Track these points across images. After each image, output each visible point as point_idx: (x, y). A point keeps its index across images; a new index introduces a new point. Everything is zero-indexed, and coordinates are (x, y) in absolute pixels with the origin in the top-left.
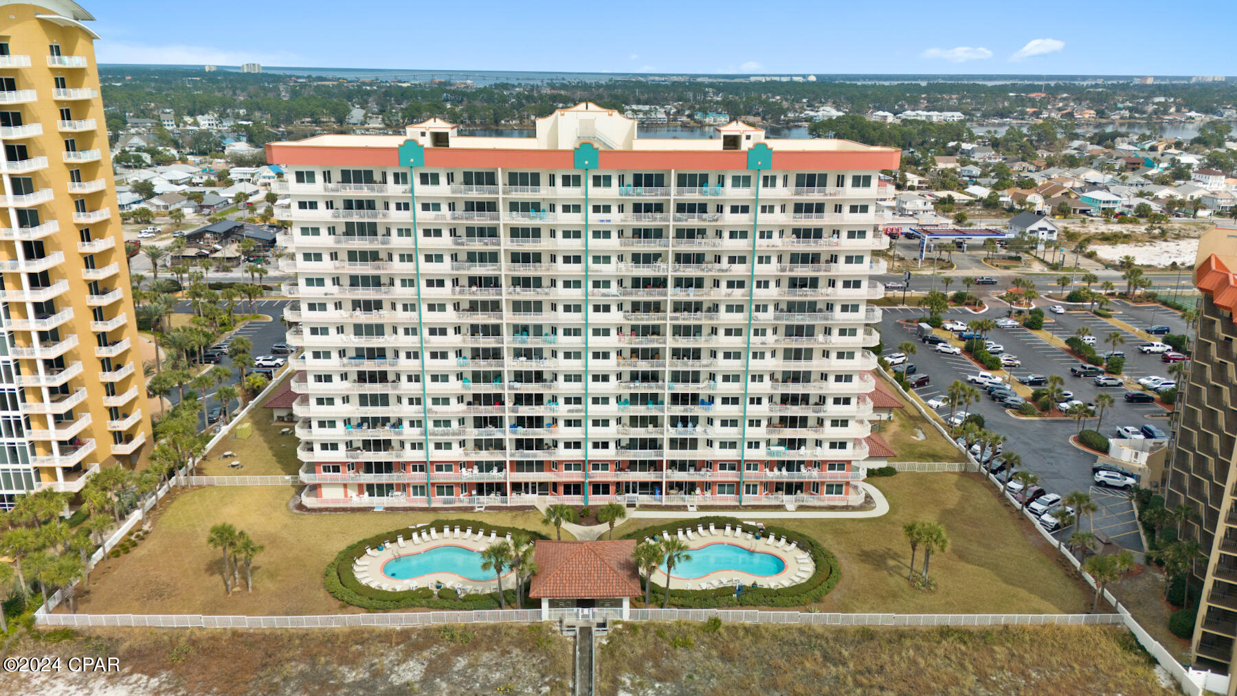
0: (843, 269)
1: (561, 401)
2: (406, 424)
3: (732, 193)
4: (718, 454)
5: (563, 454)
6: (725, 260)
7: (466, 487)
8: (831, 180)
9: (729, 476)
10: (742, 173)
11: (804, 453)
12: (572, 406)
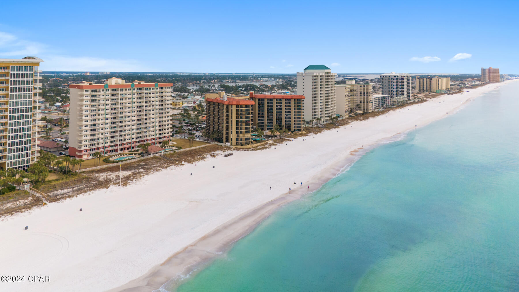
0: (167, 102)
1: (127, 131)
2: (100, 139)
3: (152, 91)
4: (151, 137)
5: (127, 141)
6: (151, 102)
7: (111, 151)
8: (164, 88)
9: (153, 141)
10: (153, 87)
11: (163, 135)
12: (129, 131)
